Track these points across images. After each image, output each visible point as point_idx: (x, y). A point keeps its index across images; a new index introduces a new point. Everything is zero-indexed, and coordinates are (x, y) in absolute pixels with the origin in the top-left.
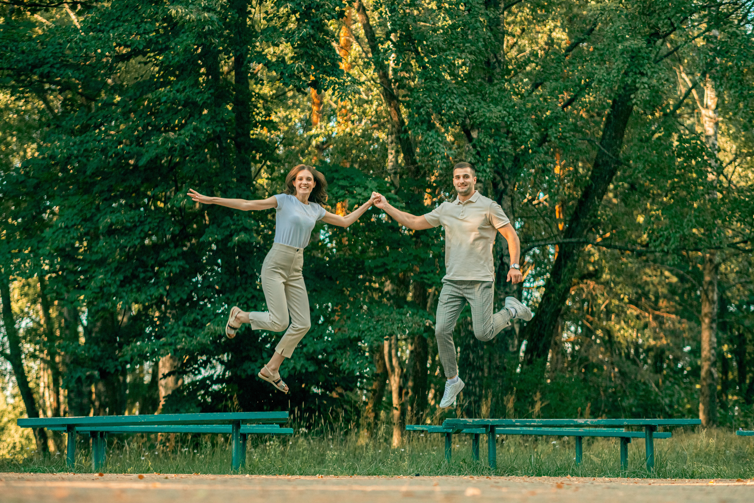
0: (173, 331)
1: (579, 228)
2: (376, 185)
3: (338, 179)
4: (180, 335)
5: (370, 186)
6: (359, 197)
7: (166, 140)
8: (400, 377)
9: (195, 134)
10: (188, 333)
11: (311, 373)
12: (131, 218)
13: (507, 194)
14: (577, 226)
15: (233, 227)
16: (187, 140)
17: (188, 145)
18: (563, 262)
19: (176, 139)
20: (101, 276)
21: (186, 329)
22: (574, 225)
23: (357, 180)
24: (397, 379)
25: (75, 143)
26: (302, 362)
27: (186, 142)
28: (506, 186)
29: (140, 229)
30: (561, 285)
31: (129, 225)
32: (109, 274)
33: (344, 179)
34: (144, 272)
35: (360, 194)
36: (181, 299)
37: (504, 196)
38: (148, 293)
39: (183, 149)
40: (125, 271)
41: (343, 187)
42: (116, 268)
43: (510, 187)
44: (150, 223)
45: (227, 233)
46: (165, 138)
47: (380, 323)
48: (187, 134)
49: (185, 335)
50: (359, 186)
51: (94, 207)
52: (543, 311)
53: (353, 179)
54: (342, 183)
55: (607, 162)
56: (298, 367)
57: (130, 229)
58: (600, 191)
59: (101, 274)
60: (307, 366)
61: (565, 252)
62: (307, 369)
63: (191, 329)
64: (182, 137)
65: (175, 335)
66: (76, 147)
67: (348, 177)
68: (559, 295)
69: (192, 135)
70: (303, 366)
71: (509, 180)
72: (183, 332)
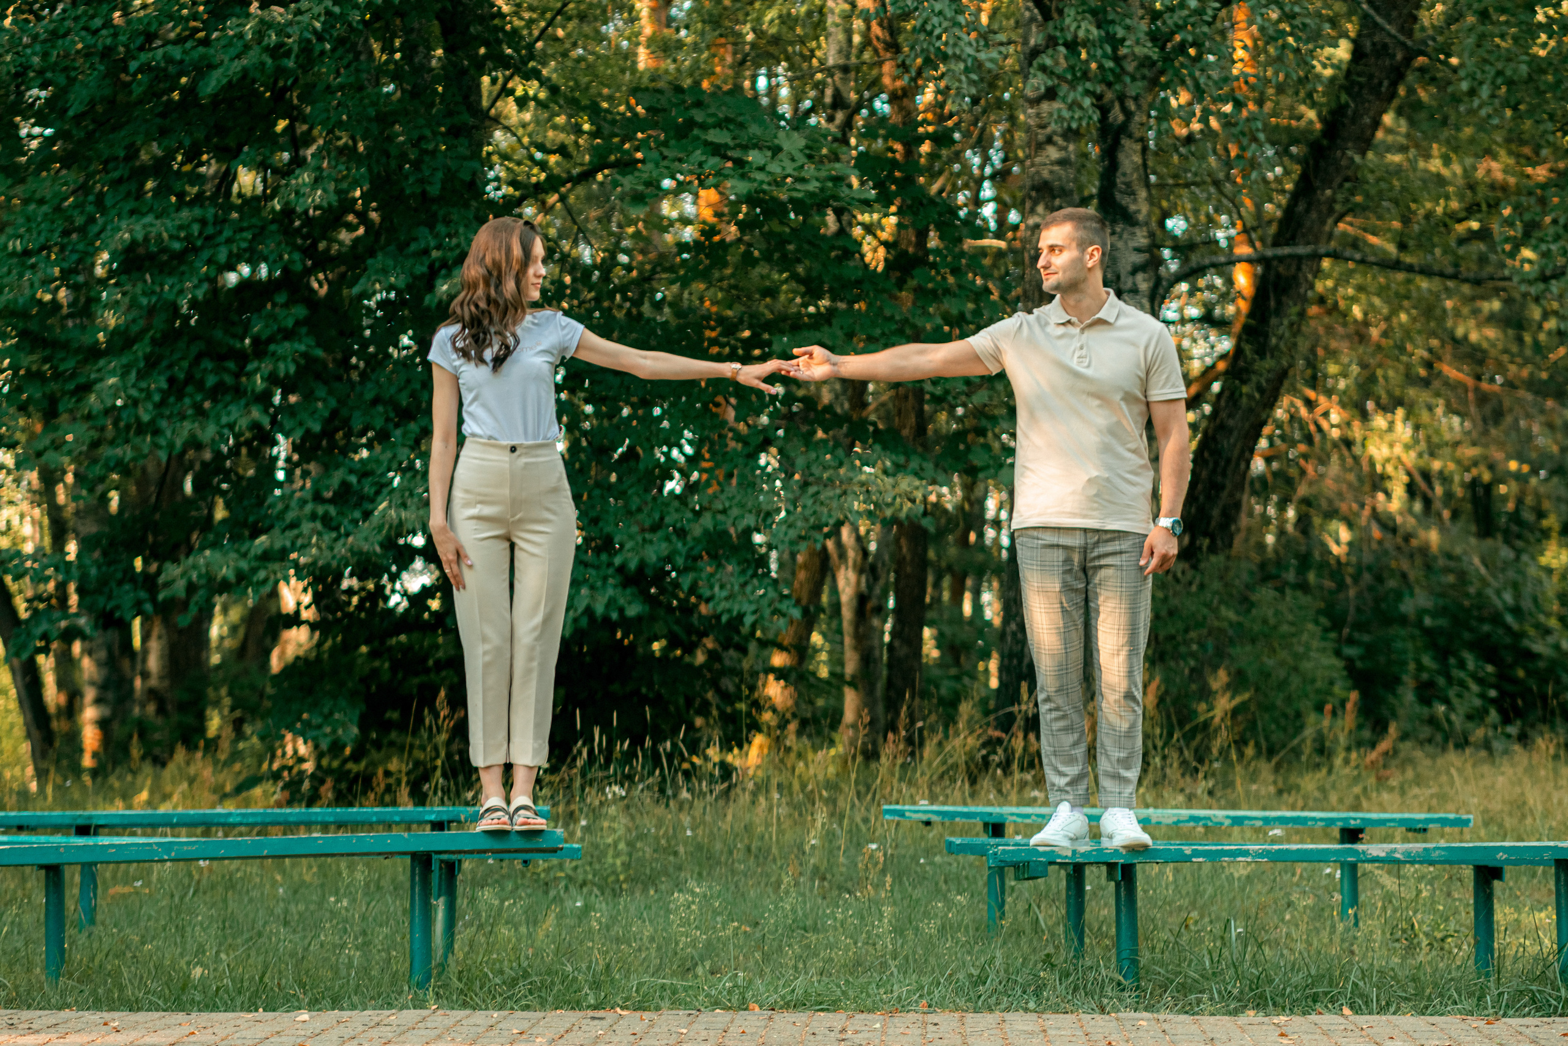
0: (290, 516)
1: (1314, 215)
2: (802, 143)
3: (704, 127)
4: (306, 527)
5: (786, 146)
6: (759, 176)
7: (265, 25)
8: (860, 571)
9: (337, 10)
10: (326, 520)
11: (631, 619)
12: (181, 228)
13: (1130, 136)
14: (1308, 211)
15: (435, 254)
16: (318, 25)
17: (320, 38)
18: (1272, 303)
19: (290, 23)
20: (112, 381)
21: (320, 510)
22: (1301, 207)
23: (754, 129)
24: (852, 575)
25: (35, 38)
26: (610, 592)
27: (315, 31)
28: (1128, 114)
29: (206, 255)
30: (1268, 363)
31: (177, 246)
32: (133, 375)
33: (719, 125)
34: (216, 371)
35: (761, 169)
36: (308, 432)
37: (1126, 142)
38: (224, 420)
39: (306, 48)
40: (170, 366)
41: (718, 150)
42: (147, 358)
43: (1138, 118)
44: (229, 241)
45: (421, 269)
46: (262, 21)
47: (812, 490)
48: (316, 10)
49: (319, 525)
50: (757, 146)
51: (91, 198)
52: (1222, 427)
53: (742, 126)
54: (716, 136)
55: (1385, 46)
56: (599, 609)
57: (180, 257)
58: (1367, 120)
59: (113, 373)
60: (622, 601)
61: (1278, 276)
62: (621, 610)
63: (332, 510)
64: (305, 18)
65: (294, 525)
66: (38, 48)
67: (728, 120)
68: (1260, 389)
69: (328, 13)
70: (611, 603)
71: (1136, 99)
72: (313, 517)
